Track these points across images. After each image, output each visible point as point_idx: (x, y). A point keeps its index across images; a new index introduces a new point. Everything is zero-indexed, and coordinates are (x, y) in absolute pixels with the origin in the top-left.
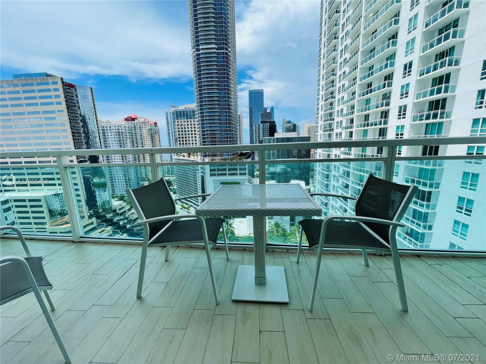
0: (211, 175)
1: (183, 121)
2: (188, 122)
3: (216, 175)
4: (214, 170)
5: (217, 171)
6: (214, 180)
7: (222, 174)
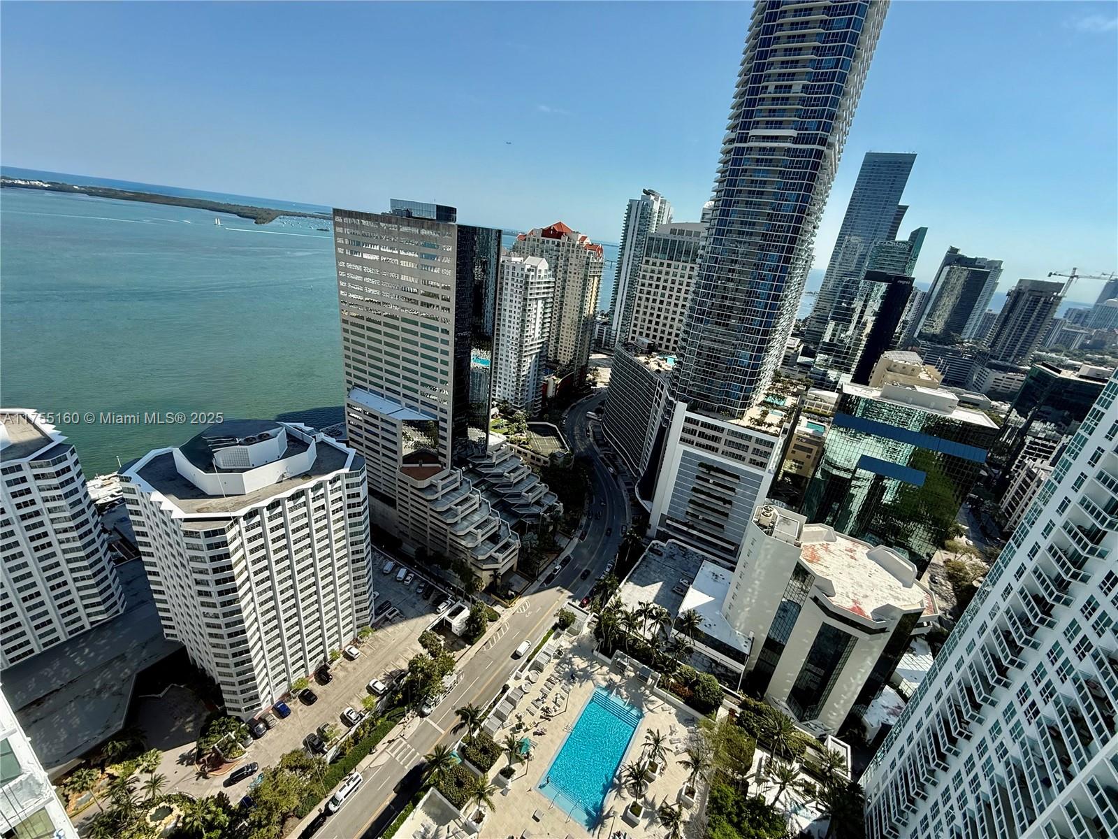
0: (683, 440)
1: (658, 262)
2: (669, 266)
3: (693, 443)
4: (693, 432)
5: (699, 436)
6: (685, 453)
7: (707, 445)
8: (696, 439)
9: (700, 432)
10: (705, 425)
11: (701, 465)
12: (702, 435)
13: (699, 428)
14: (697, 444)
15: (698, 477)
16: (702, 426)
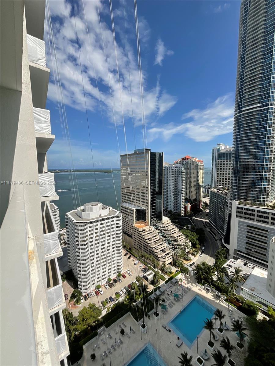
0: (238, 216)
1: (223, 161)
2: (227, 161)
3: (242, 217)
4: (241, 213)
5: (244, 214)
6: (239, 221)
7: (249, 218)
8: (243, 215)
9: (244, 212)
10: (246, 209)
11: (248, 226)
12: (245, 213)
13: (243, 211)
14: (244, 218)
15: (247, 232)
16: (244, 210)
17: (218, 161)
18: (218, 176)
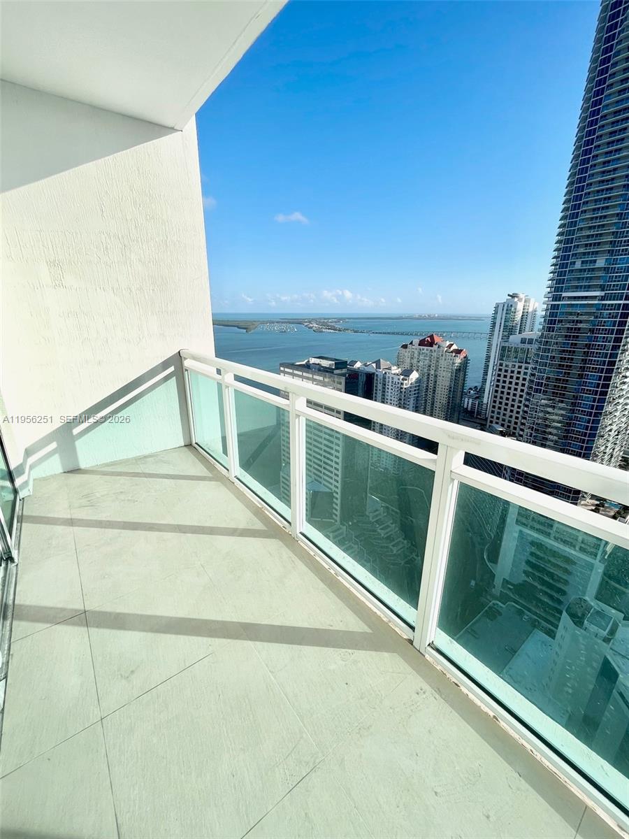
0: (518, 522)
1: (511, 364)
4: (527, 517)
6: (521, 532)
8: (530, 523)
9: (533, 518)
12: (535, 520)
13: (532, 515)
14: (531, 527)
17: (499, 362)
18: (496, 397)
